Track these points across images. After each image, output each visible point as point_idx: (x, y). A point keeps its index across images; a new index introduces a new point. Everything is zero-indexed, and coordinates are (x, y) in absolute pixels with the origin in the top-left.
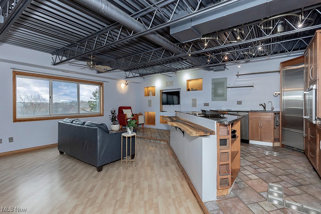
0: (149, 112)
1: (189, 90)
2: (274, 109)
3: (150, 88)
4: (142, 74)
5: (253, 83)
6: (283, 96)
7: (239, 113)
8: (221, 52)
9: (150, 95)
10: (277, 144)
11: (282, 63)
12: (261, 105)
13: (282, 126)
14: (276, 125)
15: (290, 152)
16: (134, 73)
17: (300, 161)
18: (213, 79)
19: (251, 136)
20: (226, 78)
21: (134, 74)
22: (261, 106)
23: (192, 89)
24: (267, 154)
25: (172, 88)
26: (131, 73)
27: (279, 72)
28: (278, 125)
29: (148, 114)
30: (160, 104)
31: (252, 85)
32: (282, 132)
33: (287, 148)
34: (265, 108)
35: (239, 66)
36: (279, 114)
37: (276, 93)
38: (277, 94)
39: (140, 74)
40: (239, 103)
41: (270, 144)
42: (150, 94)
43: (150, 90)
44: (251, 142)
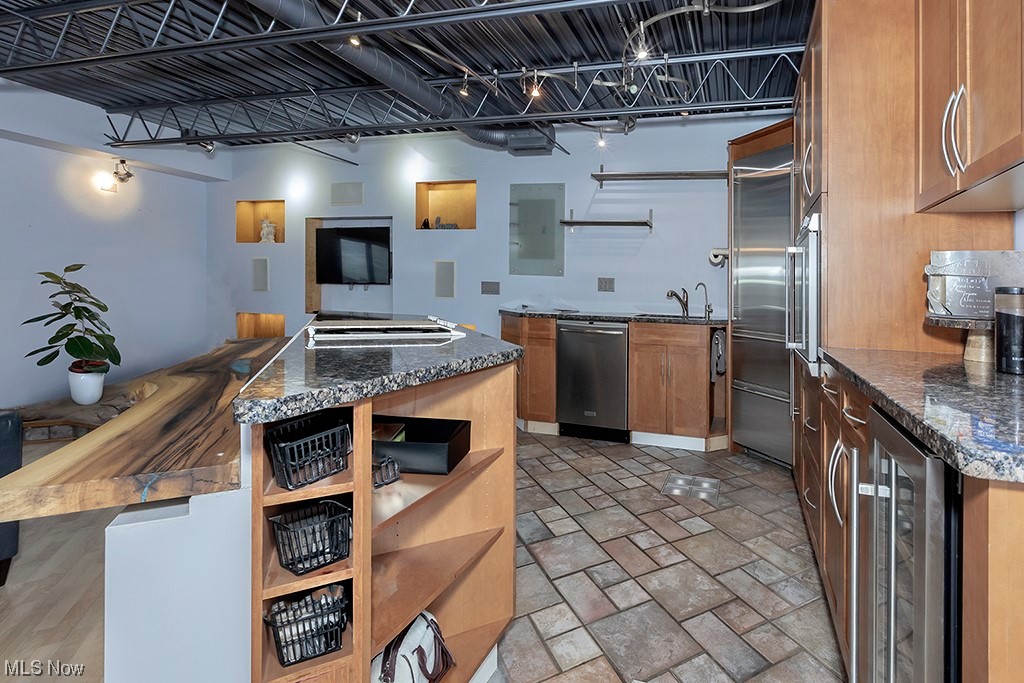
0: (263, 317)
1: (426, 225)
2: (712, 312)
3: (264, 208)
4: (192, 134)
5: (651, 211)
6: (737, 267)
7: (596, 324)
8: (524, 69)
9: (264, 240)
10: (720, 442)
11: (733, 143)
12: (673, 294)
13: (734, 378)
14: (718, 373)
15: (755, 473)
16: (152, 120)
17: (778, 518)
18: (514, 187)
19: (635, 413)
20: (561, 187)
21: (153, 127)
22: (674, 298)
23: (438, 220)
24: (677, 492)
25: (358, 213)
26: (137, 121)
27: (725, 175)
28: (720, 369)
29: (257, 324)
30: (308, 281)
31: (645, 220)
32: (732, 397)
33: (748, 455)
34: (685, 306)
35: (602, 143)
36: (724, 329)
37: (716, 252)
38: (720, 257)
39: (185, 133)
40: (606, 285)
41: (697, 444)
42: (264, 232)
43: (267, 218)
44: (639, 438)
